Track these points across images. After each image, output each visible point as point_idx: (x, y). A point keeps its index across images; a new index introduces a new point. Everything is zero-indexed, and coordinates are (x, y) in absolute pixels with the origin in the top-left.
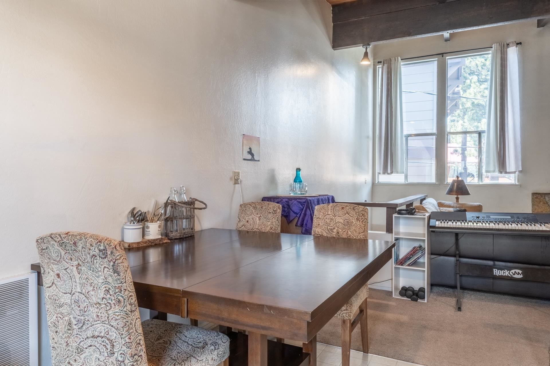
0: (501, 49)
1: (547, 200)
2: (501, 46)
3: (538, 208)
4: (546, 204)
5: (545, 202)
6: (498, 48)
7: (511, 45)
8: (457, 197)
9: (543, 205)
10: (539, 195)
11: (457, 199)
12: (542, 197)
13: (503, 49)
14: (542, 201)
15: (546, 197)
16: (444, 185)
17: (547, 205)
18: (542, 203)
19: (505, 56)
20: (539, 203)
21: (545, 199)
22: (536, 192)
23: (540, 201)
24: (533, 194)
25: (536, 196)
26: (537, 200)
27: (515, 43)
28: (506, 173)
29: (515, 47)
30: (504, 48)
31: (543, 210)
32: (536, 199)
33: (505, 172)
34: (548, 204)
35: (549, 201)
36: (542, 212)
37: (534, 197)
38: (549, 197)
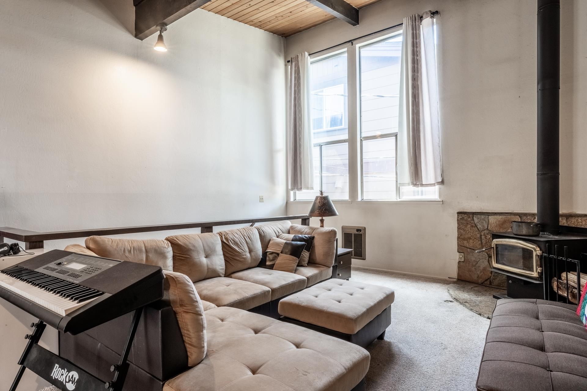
0: (412, 23)
1: (475, 222)
2: (412, 19)
3: (464, 233)
4: (475, 227)
5: (473, 225)
6: (409, 23)
7: (424, 17)
8: (321, 219)
9: (471, 229)
10: (466, 215)
11: (322, 221)
12: (469, 217)
13: (414, 23)
14: (469, 223)
15: (474, 218)
16: (356, 203)
17: (477, 229)
18: (469, 226)
19: (417, 31)
20: (466, 226)
21: (473, 220)
22: (462, 211)
23: (468, 224)
24: (459, 213)
25: (462, 216)
26: (464, 222)
27: (429, 13)
28: (422, 185)
29: (429, 18)
30: (415, 22)
31: (471, 236)
32: (461, 221)
33: (420, 184)
34: (477, 228)
35: (478, 224)
36: (470, 238)
37: (460, 217)
38: (478, 218)
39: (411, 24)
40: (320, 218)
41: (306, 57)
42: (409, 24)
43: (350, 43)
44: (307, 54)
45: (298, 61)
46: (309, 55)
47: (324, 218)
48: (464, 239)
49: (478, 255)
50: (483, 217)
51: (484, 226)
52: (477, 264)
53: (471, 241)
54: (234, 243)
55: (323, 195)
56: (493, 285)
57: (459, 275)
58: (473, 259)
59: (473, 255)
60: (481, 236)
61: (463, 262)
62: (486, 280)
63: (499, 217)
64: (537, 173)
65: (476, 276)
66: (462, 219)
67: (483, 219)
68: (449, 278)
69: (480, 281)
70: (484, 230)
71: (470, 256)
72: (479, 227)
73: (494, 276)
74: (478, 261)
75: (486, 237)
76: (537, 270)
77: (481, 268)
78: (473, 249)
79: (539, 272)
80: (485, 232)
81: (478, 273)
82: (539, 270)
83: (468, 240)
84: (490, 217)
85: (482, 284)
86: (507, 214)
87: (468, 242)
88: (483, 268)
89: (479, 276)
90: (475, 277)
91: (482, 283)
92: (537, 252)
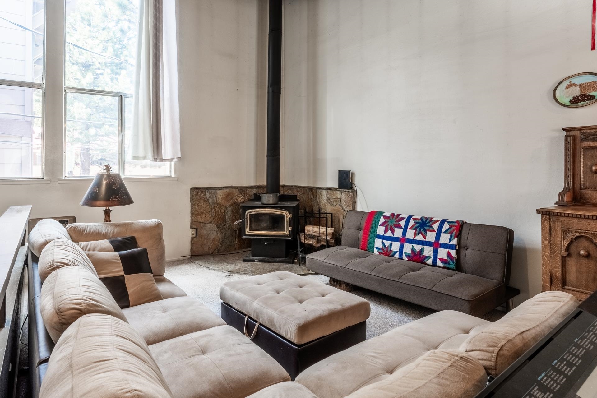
1: (207, 197)
4: (207, 202)
5: (205, 199)
9: (204, 204)
10: (200, 191)
12: (202, 193)
15: (207, 193)
16: (59, 182)
17: (208, 204)
18: (202, 201)
20: (200, 202)
21: (206, 195)
22: (195, 187)
23: (201, 199)
24: (193, 190)
25: (196, 192)
26: (198, 197)
28: (162, 160)
31: (204, 211)
32: (196, 197)
33: (160, 159)
34: (209, 202)
35: (210, 198)
36: (203, 213)
38: (210, 193)
48: (198, 215)
49: (209, 228)
50: (213, 191)
51: (214, 200)
52: (208, 236)
53: (204, 216)
56: (221, 253)
57: (192, 251)
58: (205, 232)
59: (205, 229)
60: (212, 209)
61: (194, 237)
62: (215, 250)
63: (225, 191)
65: (207, 248)
66: (197, 195)
67: (213, 193)
68: (182, 257)
69: (210, 252)
70: (214, 204)
71: (202, 230)
72: (210, 202)
73: (221, 244)
74: (209, 233)
75: (215, 210)
77: (211, 240)
78: (205, 223)
80: (215, 205)
81: (209, 244)
83: (202, 215)
84: (218, 191)
85: (212, 254)
86: (230, 188)
87: (201, 217)
88: (213, 239)
89: (209, 247)
90: (206, 249)
91: (212, 253)
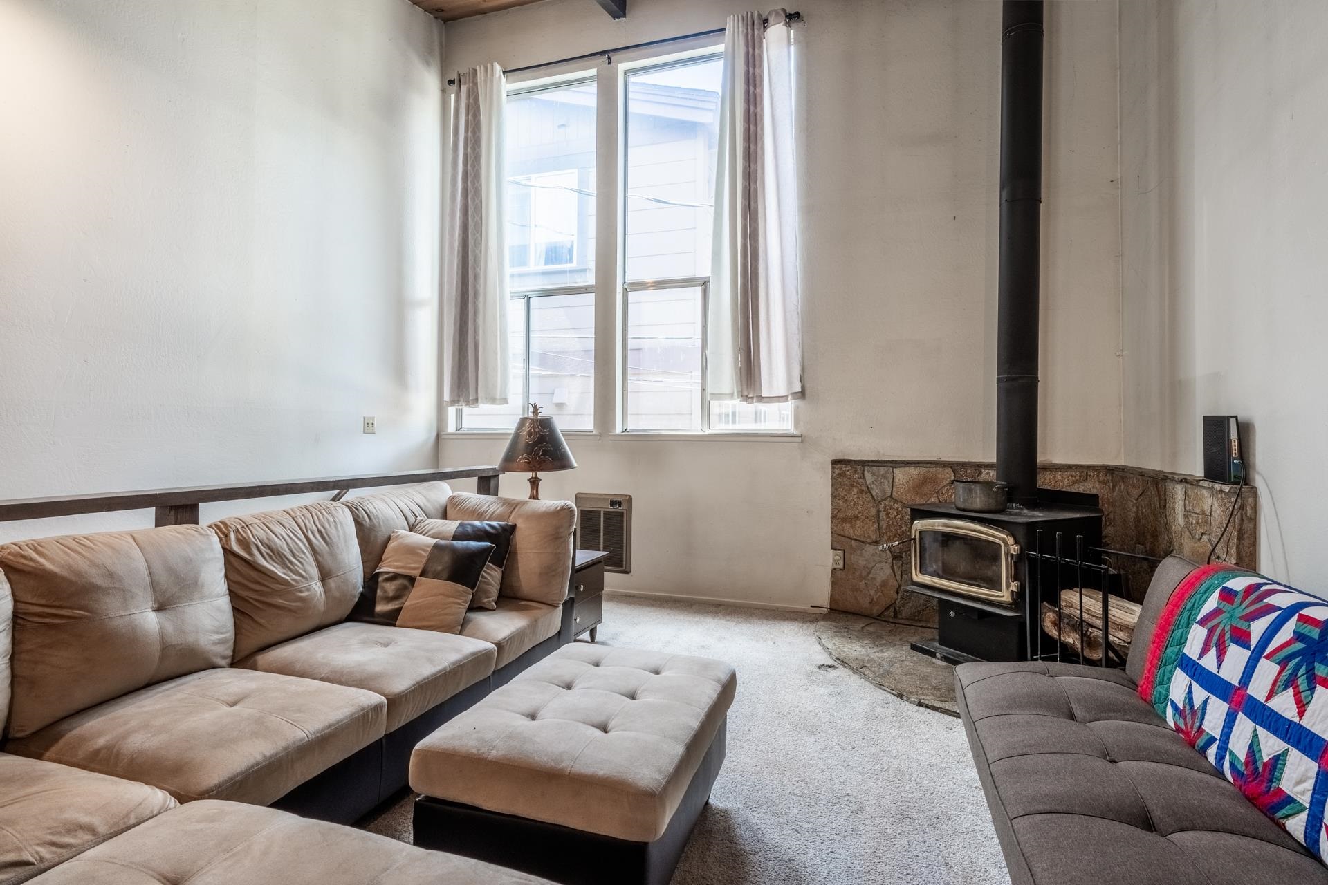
0: (745, 31)
1: (868, 483)
2: (745, 22)
3: (845, 506)
4: (866, 493)
5: (863, 488)
6: (738, 28)
7: (771, 20)
8: (532, 478)
9: (858, 498)
10: (849, 467)
11: (534, 483)
12: (856, 472)
13: (749, 30)
14: (855, 484)
15: (866, 472)
16: (610, 438)
17: (870, 498)
18: (855, 490)
19: (757, 51)
20: (849, 492)
21: (864, 477)
22: (841, 457)
23: (852, 485)
24: (835, 463)
25: (841, 470)
26: (845, 481)
27: (782, 13)
28: (761, 399)
29: (782, 24)
30: (753, 30)
31: (859, 513)
32: (840, 480)
34: (872, 495)
35: (873, 486)
36: (856, 518)
37: (838, 472)
38: (873, 474)
39: (743, 31)
40: (530, 475)
41: (497, 76)
42: (738, 32)
43: (605, 59)
44: (498, 69)
45: (475, 84)
46: (504, 73)
47: (540, 475)
48: (845, 520)
49: (872, 555)
50: (882, 470)
51: (884, 491)
52: (869, 573)
53: (859, 524)
54: (268, 554)
55: (540, 415)
56: (902, 619)
57: (833, 599)
58: (862, 563)
59: (861, 555)
60: (878, 511)
61: (841, 570)
62: (888, 608)
63: (914, 472)
64: (997, 378)
65: (868, 600)
66: (842, 475)
67: (883, 474)
68: (811, 606)
69: (876, 610)
70: (885, 499)
71: (856, 557)
72: (874, 494)
73: (902, 598)
74: (873, 567)
75: (888, 514)
76: (1008, 586)
77: (878, 582)
78: (863, 542)
79: (1012, 592)
80: (887, 502)
81: (872, 593)
82: (1014, 586)
83: (854, 522)
84: (897, 471)
85: (879, 618)
86: (929, 465)
87: (852, 527)
88: (883, 581)
89: (873, 599)
90: (865, 603)
91: (879, 616)
92: (1008, 545)
